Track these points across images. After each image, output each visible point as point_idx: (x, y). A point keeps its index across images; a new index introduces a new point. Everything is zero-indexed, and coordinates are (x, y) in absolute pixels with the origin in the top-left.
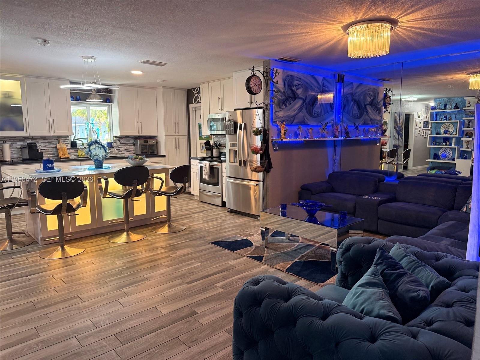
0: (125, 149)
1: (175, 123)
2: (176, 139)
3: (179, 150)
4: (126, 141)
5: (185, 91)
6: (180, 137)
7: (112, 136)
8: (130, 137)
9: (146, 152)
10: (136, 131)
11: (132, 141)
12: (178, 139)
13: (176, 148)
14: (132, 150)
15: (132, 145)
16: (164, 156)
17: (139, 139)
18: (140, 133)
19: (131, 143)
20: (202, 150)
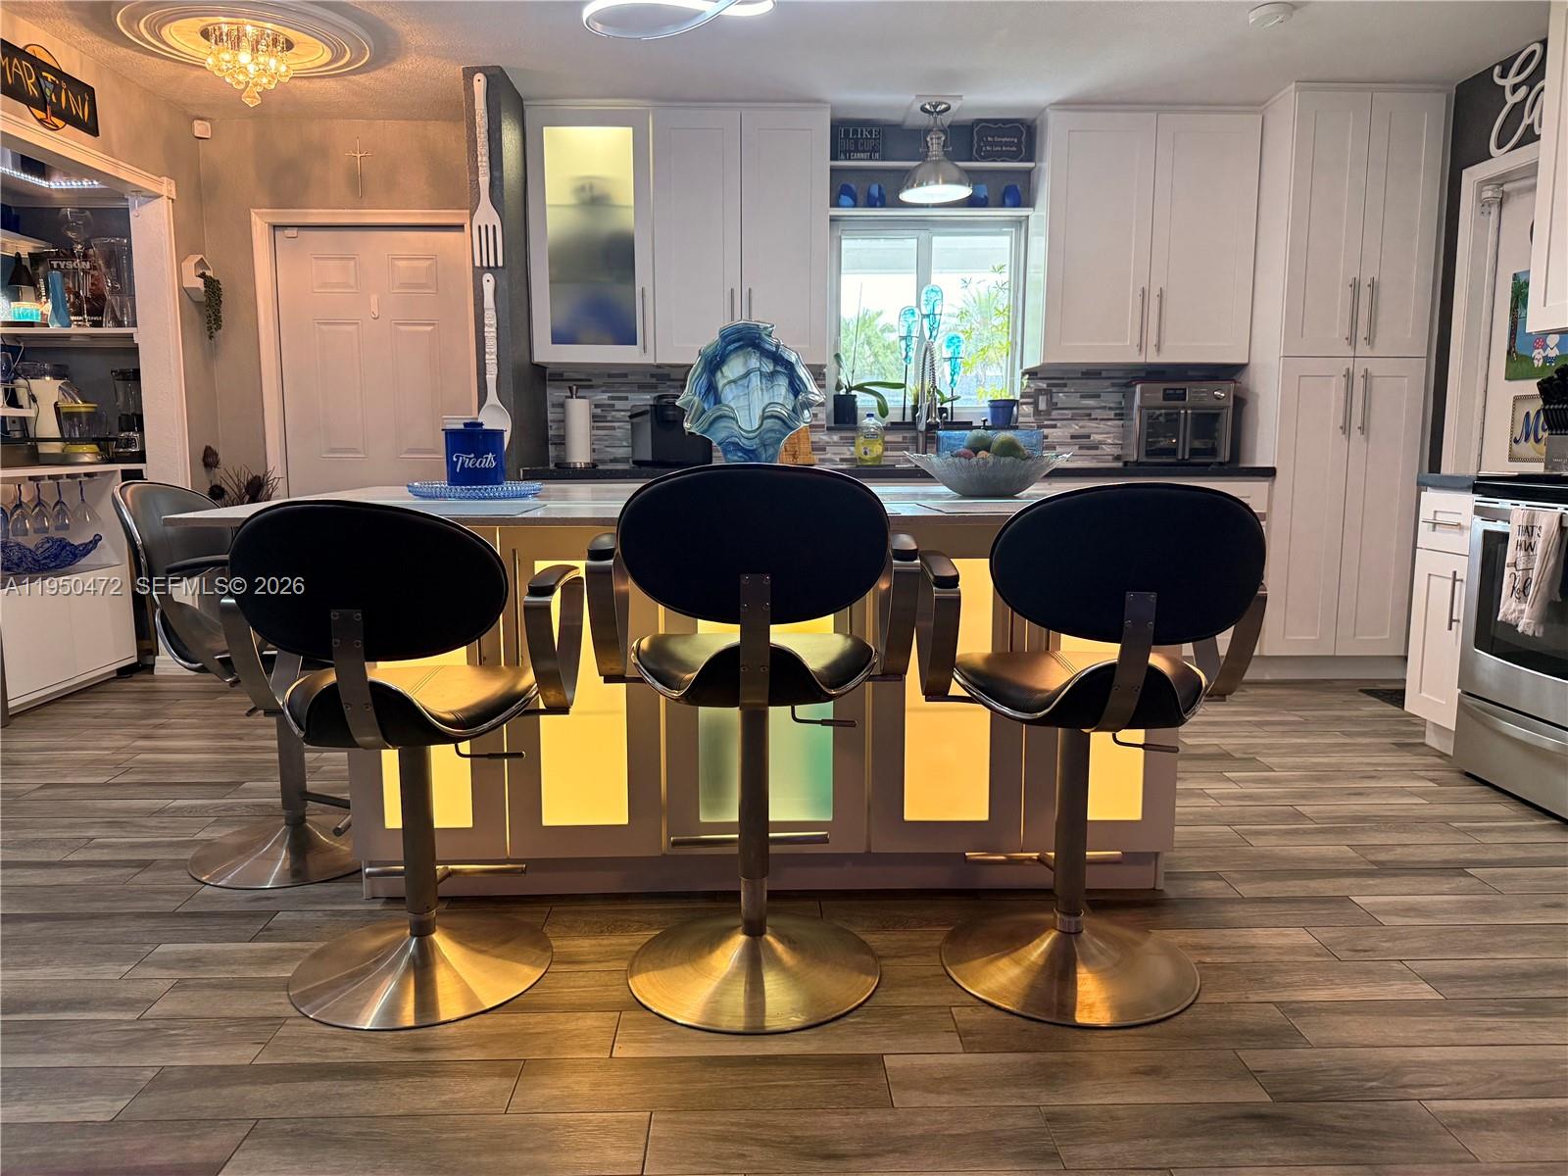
0: (1073, 437)
1: (1355, 286)
2: (1349, 376)
3: (1367, 439)
4: (1082, 397)
5: (1443, 97)
6: (1375, 367)
7: (1018, 373)
8: (1104, 374)
9: (1172, 452)
10: (1131, 338)
11: (1111, 398)
12: (1366, 376)
13: (1346, 429)
14: (1110, 441)
15: (1112, 414)
16: (1269, 473)
17: (1142, 380)
18: (1151, 349)
19: (1104, 408)
20: (1516, 441)
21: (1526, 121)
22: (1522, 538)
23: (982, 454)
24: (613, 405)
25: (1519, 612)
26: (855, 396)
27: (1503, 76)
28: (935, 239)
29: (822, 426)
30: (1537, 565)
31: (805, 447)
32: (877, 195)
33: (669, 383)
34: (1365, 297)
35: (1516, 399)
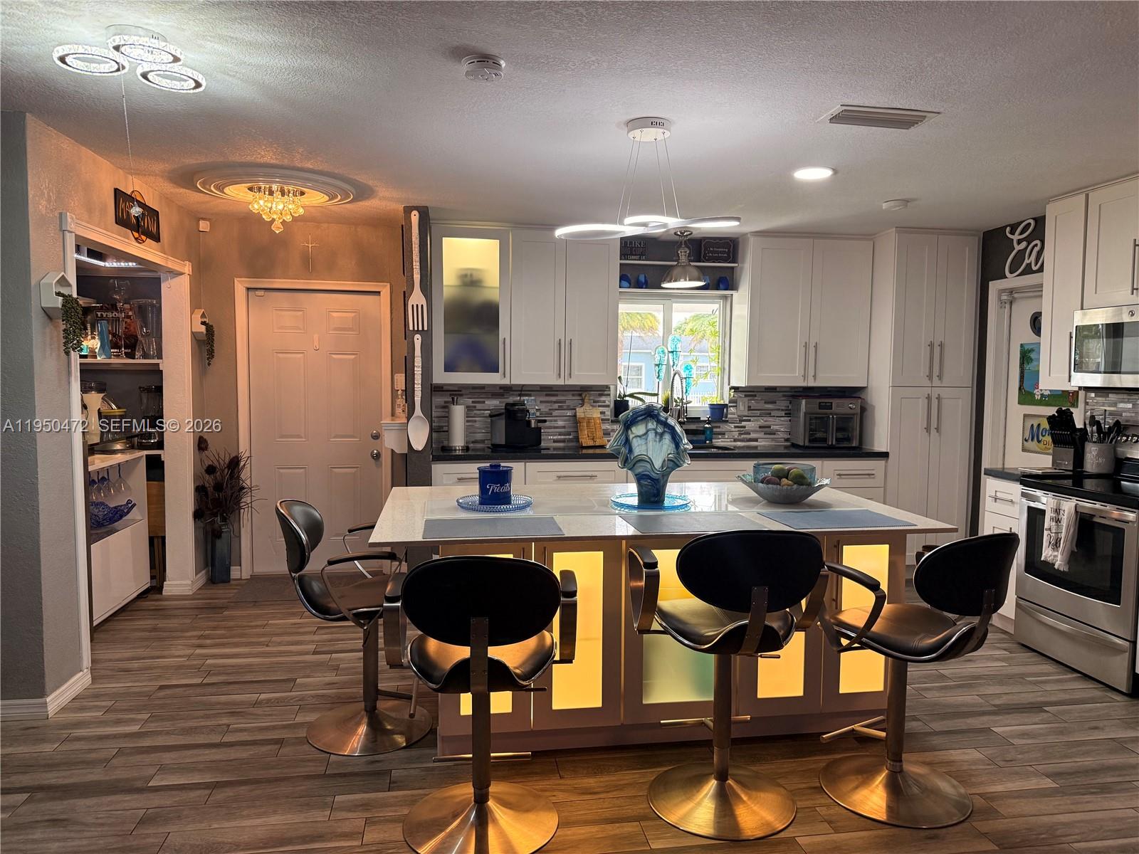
0: (760, 427)
1: (931, 345)
2: (929, 398)
3: (940, 435)
4: (765, 403)
5: (977, 239)
6: (944, 393)
7: (727, 388)
8: (778, 390)
9: (825, 440)
10: (798, 372)
11: (783, 404)
12: (939, 398)
13: (928, 429)
14: (782, 429)
15: (783, 413)
16: (884, 455)
17: (807, 397)
18: (811, 378)
19: (778, 410)
20: (1026, 440)
21: (1027, 261)
22: (1053, 515)
23: (784, 481)
24: (475, 407)
25: (1055, 556)
26: (628, 401)
27: (1012, 233)
28: (674, 305)
29: (608, 420)
30: (1064, 530)
31: (600, 434)
32: (643, 281)
33: (511, 393)
34: (936, 352)
35: (1025, 416)
